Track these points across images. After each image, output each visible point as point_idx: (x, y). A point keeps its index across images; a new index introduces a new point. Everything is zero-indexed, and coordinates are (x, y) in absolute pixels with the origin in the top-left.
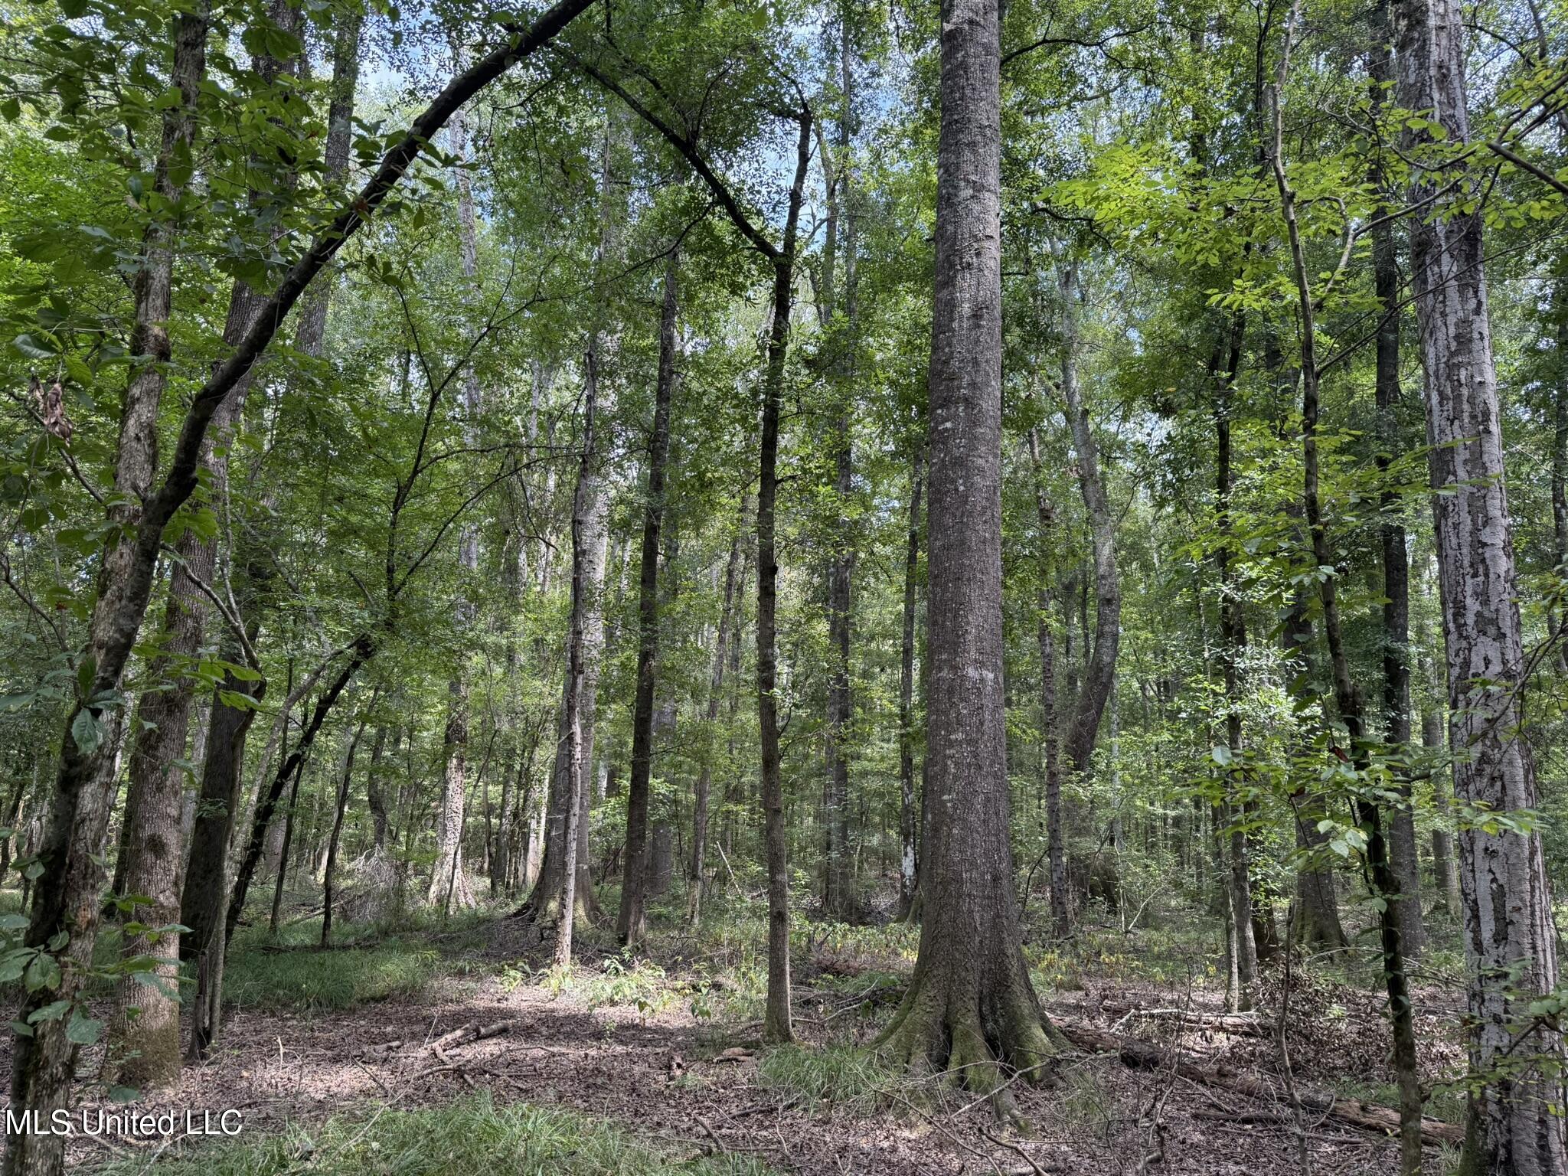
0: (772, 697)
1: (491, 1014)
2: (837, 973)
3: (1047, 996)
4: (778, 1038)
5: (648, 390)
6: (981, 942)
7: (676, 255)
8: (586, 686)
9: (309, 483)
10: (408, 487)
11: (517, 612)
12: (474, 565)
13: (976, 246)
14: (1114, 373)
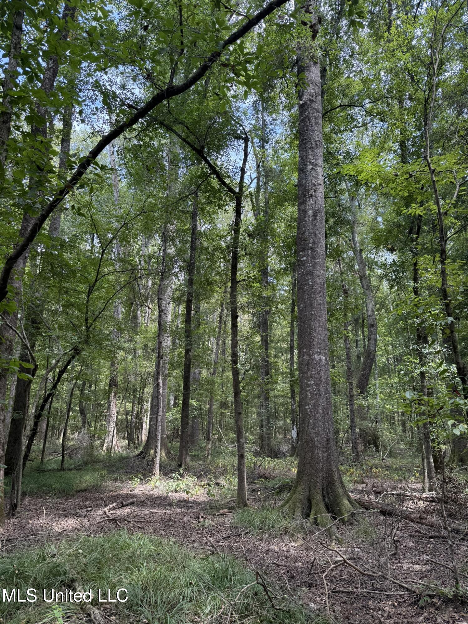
0: (237, 368)
1: (128, 496)
2: (266, 478)
3: (350, 486)
4: (242, 505)
5: (188, 245)
6: (322, 466)
7: (197, 193)
8: (164, 363)
9: (54, 286)
10: (93, 287)
11: (137, 334)
12: (120, 316)
13: (314, 188)
14: (372, 235)
